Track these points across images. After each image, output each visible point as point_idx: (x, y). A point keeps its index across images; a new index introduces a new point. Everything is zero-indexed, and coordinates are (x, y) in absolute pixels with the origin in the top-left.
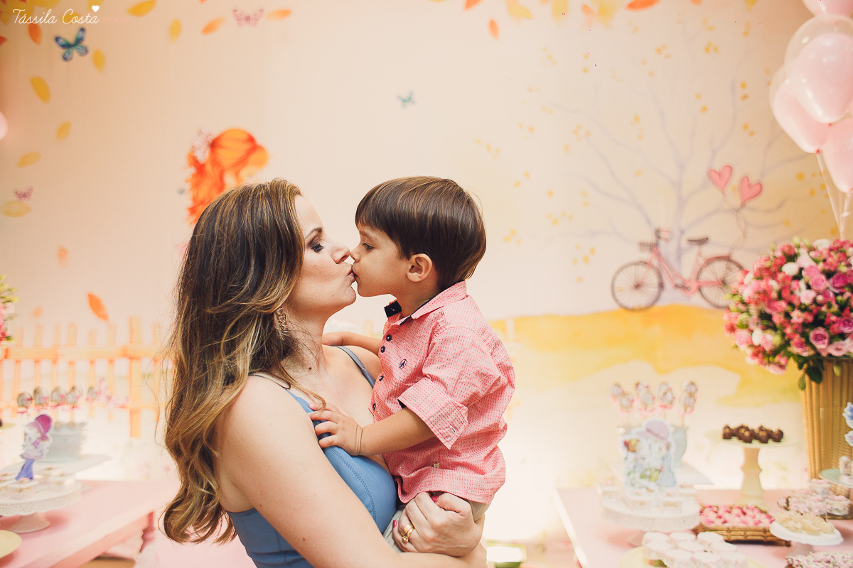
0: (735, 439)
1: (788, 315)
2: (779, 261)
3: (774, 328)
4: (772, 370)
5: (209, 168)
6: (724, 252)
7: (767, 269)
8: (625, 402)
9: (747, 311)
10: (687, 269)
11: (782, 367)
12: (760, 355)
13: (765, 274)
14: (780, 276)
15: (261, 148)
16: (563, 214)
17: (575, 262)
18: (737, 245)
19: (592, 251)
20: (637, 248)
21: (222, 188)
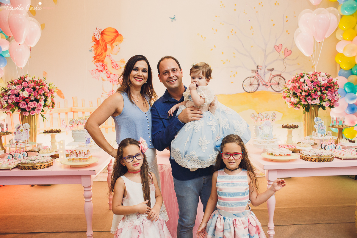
0: (286, 128)
1: (301, 93)
2: (299, 78)
3: (297, 97)
4: (296, 109)
5: (100, 42)
6: (279, 73)
7: (296, 80)
8: (256, 118)
9: (290, 92)
10: (267, 79)
11: (299, 108)
12: (293, 105)
13: (295, 82)
14: (299, 82)
15: (121, 35)
16: (227, 60)
17: (231, 77)
18: (283, 71)
19: (236, 73)
20: (251, 72)
21: (106, 50)
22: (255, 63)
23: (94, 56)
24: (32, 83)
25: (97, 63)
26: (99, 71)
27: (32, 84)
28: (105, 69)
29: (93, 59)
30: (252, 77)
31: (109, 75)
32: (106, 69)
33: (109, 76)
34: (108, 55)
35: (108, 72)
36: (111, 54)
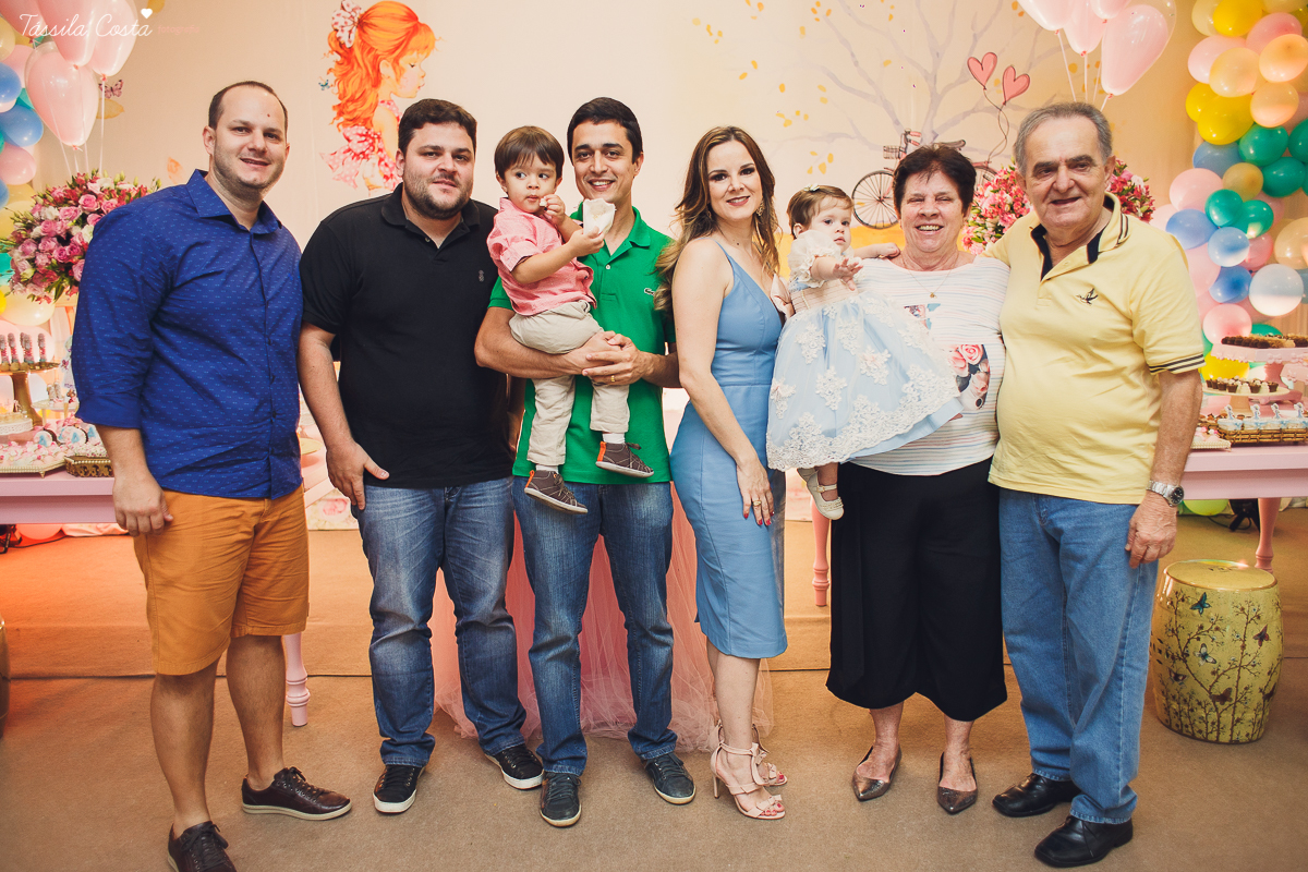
5: (357, 52)
6: (981, 159)
9: (984, 224)
13: (1003, 187)
14: (1014, 189)
15: (427, 28)
16: (798, 113)
17: (810, 171)
18: (997, 151)
19: (831, 158)
20: (882, 154)
21: (377, 83)
22: (897, 122)
23: (339, 102)
24: (111, 198)
25: (349, 128)
26: (355, 155)
27: (112, 201)
28: (376, 150)
29: (335, 113)
30: (885, 173)
31: (391, 170)
32: (380, 150)
33: (389, 174)
34: (386, 99)
35: (386, 161)
36: (393, 97)
